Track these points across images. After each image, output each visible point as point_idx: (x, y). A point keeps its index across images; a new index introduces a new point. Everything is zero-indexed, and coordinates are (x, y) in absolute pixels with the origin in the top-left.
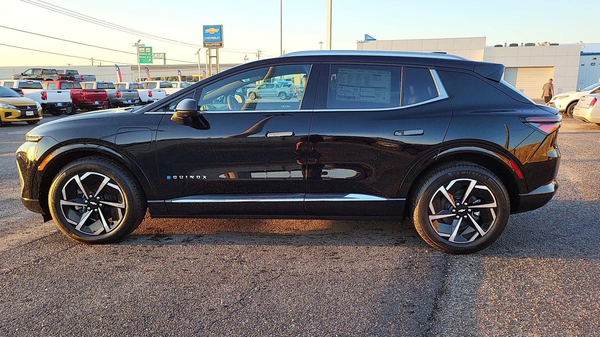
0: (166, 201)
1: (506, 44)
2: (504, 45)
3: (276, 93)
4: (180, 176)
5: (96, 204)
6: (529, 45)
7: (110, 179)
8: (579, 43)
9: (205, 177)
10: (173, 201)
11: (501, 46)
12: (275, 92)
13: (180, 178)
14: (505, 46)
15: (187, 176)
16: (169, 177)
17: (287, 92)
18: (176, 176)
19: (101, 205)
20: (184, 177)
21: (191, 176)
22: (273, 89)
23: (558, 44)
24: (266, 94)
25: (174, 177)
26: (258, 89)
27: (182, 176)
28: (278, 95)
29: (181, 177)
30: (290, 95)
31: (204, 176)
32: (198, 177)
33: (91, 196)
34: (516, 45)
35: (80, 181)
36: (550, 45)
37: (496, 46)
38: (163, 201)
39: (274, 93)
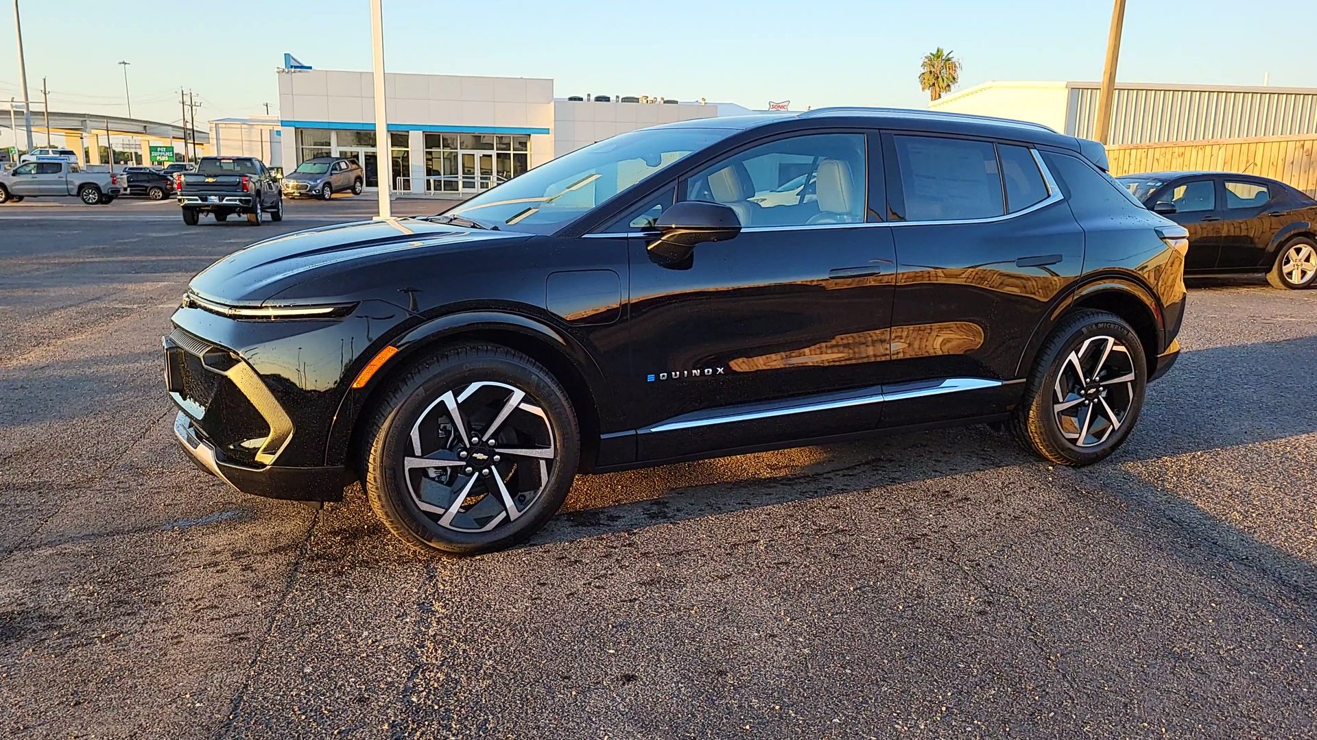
0: (640, 432)
1: (589, 95)
2: (585, 98)
3: (69, 187)
4: (673, 373)
5: (486, 457)
6: (629, 100)
7: (524, 394)
8: (701, 101)
9: (720, 370)
10: (653, 430)
11: (581, 99)
12: (67, 184)
13: (674, 377)
14: (589, 100)
15: (686, 372)
16: (651, 378)
17: (101, 184)
18: (666, 374)
19: (497, 457)
20: (682, 374)
21: (694, 371)
22: (59, 174)
23: (677, 102)
24: (39, 189)
25: (661, 375)
26: (13, 175)
27: (678, 373)
28: (75, 192)
29: (676, 375)
30: (112, 191)
31: (718, 369)
32: (708, 372)
33: (475, 439)
34: (607, 99)
35: (455, 406)
36: (665, 102)
37: (571, 99)
38: (633, 432)
39: (65, 187)
